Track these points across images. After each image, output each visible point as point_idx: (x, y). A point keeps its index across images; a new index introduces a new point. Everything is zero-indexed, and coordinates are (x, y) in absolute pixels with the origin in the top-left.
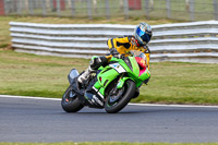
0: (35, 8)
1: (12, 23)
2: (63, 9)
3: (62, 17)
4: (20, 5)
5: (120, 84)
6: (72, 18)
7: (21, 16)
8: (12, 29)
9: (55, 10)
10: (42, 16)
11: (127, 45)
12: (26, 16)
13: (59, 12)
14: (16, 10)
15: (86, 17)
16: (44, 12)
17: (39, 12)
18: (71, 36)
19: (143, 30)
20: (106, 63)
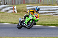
0: (33, 2)
1: (27, 6)
2: (41, 2)
3: (40, 4)
4: (29, 1)
5: (31, 21)
6: (43, 4)
7: (29, 4)
8: (27, 7)
9: (38, 2)
10: (35, 4)
11: (33, 12)
12: (31, 4)
13: (40, 3)
14: (28, 2)
15: (47, 4)
16: (36, 3)
17: (34, 3)
18: (43, 9)
19: (37, 8)
20: (28, 16)
